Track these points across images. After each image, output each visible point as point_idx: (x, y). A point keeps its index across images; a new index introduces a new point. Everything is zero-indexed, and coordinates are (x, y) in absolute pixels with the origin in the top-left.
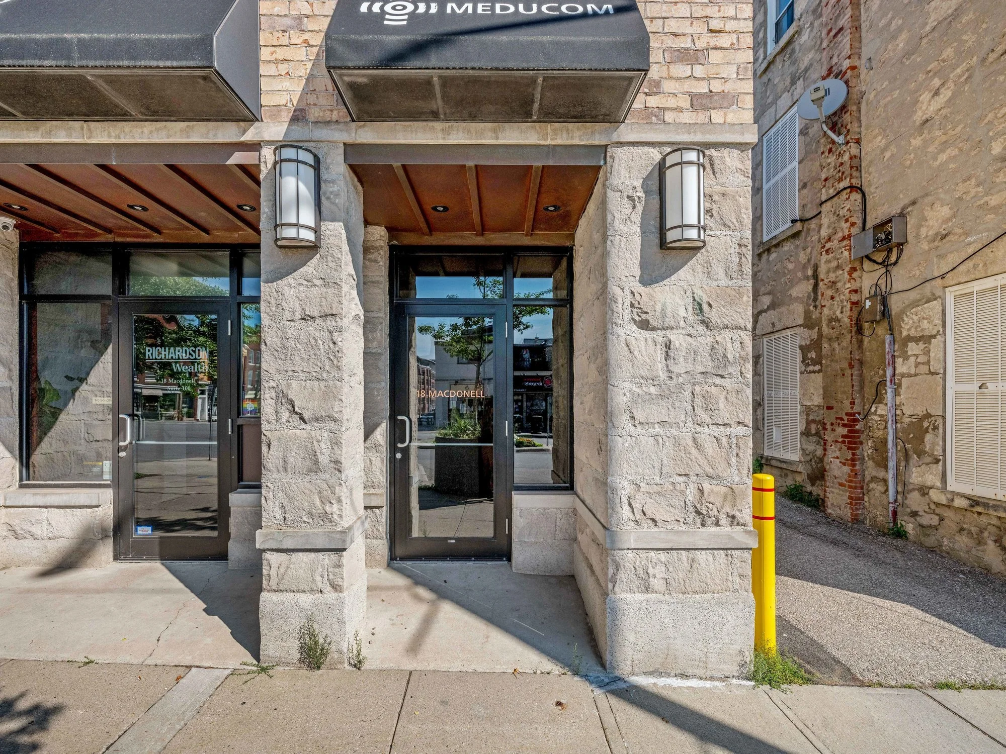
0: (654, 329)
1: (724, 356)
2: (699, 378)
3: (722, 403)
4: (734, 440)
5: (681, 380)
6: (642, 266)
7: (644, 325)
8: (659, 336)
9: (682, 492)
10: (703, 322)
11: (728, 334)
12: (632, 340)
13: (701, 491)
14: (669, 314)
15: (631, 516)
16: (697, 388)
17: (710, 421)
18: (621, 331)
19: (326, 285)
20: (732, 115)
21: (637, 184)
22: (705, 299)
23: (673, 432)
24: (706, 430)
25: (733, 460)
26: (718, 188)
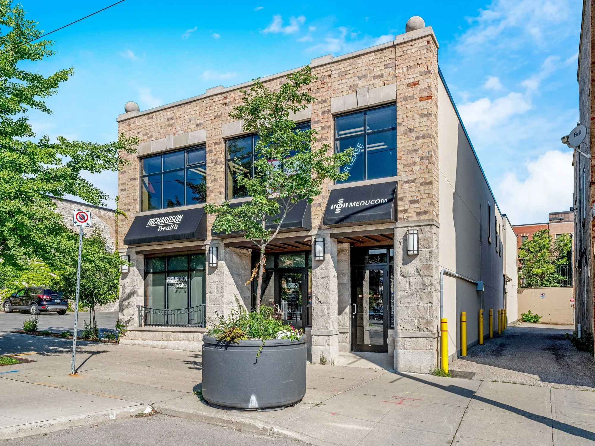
0: (406, 277)
1: (425, 284)
2: (419, 290)
3: (424, 297)
4: (428, 307)
5: (413, 291)
6: (403, 260)
7: (403, 276)
8: (408, 279)
9: (414, 322)
10: (419, 275)
11: (426, 278)
12: (400, 281)
13: (419, 321)
14: (409, 272)
15: (400, 328)
16: (418, 293)
17: (421, 302)
18: (398, 278)
19: (326, 269)
20: (427, 217)
21: (402, 238)
22: (419, 268)
23: (412, 305)
24: (421, 305)
25: (428, 313)
26: (423, 237)
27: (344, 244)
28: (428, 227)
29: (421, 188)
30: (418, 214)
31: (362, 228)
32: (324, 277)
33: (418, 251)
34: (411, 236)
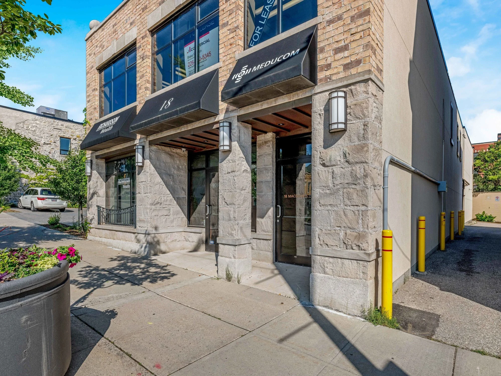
0: (328, 166)
1: (356, 176)
2: (346, 186)
3: (355, 196)
4: (361, 213)
5: (338, 187)
6: (324, 141)
7: (324, 165)
8: (330, 169)
9: (338, 234)
10: (347, 161)
11: (358, 166)
12: (320, 172)
13: (346, 234)
14: (333, 159)
15: (319, 242)
16: (345, 190)
17: (350, 204)
18: (316, 168)
19: (233, 162)
20: (360, 69)
21: (322, 108)
22: (347, 152)
23: (335, 208)
24: (349, 208)
25: (360, 221)
26: (354, 102)
27: (268, 134)
28: (362, 84)
29: (353, 26)
30: (347, 67)
31: (271, 103)
32: (230, 171)
33: (345, 124)
34: (334, 101)
